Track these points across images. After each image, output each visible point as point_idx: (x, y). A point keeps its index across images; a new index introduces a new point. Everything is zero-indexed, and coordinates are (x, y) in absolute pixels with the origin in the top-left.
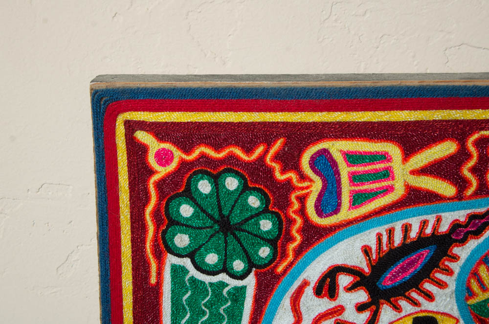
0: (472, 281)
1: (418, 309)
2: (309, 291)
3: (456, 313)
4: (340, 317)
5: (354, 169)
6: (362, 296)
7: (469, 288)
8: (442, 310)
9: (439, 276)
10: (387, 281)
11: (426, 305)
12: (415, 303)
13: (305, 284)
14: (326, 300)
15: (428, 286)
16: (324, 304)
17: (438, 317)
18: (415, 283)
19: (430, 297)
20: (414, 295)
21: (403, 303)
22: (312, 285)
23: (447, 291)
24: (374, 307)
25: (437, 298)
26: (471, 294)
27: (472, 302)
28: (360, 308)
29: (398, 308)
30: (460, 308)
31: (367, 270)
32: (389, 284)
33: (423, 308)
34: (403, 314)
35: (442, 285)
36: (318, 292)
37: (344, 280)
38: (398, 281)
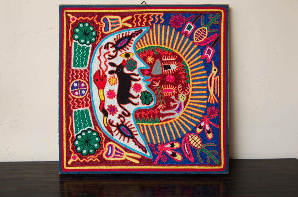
0: (136, 45)
1: (126, 52)
2: (103, 48)
3: (134, 53)
4: (109, 54)
5: (111, 22)
6: (114, 49)
7: (136, 47)
8: (130, 52)
9: (130, 44)
10: (119, 46)
11: (127, 51)
12: (125, 50)
13: (102, 46)
14: (106, 50)
15: (127, 47)
16: (106, 51)
17: (130, 54)
18: (125, 46)
19: (128, 49)
20: (125, 49)
21: (123, 51)
22: (103, 47)
23: (132, 47)
24: (116, 51)
25: (129, 49)
26: (136, 49)
27: (137, 50)
28: (114, 52)
29: (121, 52)
30: (134, 52)
31: (115, 43)
32: (120, 46)
34: (122, 53)
35: (130, 46)
36: (105, 48)
37: (110, 45)
38: (121, 46)
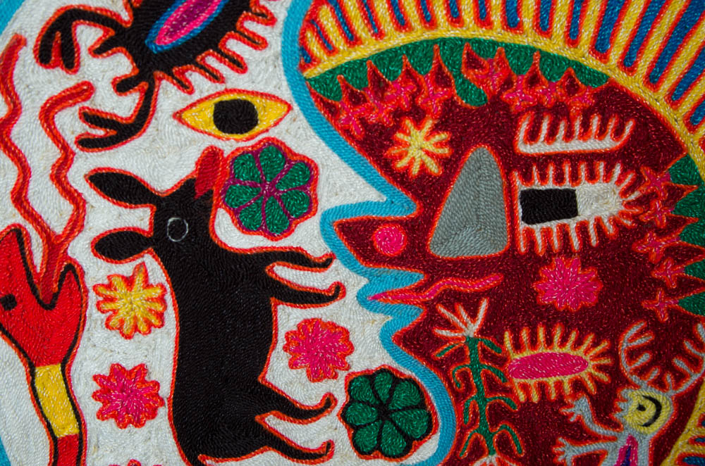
0: (309, 34)
1: (221, 87)
2: (27, 56)
3: (286, 93)
4: (87, 104)
6: (121, 65)
7: (304, 49)
8: (260, 88)
9: (251, 26)
10: (161, 40)
11: (235, 80)
12: (215, 77)
13: (18, 42)
14: (59, 72)
15: (235, 46)
16: (57, 81)
17: (257, 102)
18: (212, 39)
19: (238, 65)
20: (212, 62)
21: (195, 78)
22: (31, 43)
23: (268, 53)
24: (144, 85)
25: (251, 67)
26: (309, 60)
27: (313, 72)
28: (122, 86)
29: (186, 87)
30: (292, 85)
31: (125, 16)
32: (167, 43)
33: (229, 85)
34: (196, 97)
35: (257, 43)
36: (44, 57)
37: (87, 35)
38: (182, 37)
